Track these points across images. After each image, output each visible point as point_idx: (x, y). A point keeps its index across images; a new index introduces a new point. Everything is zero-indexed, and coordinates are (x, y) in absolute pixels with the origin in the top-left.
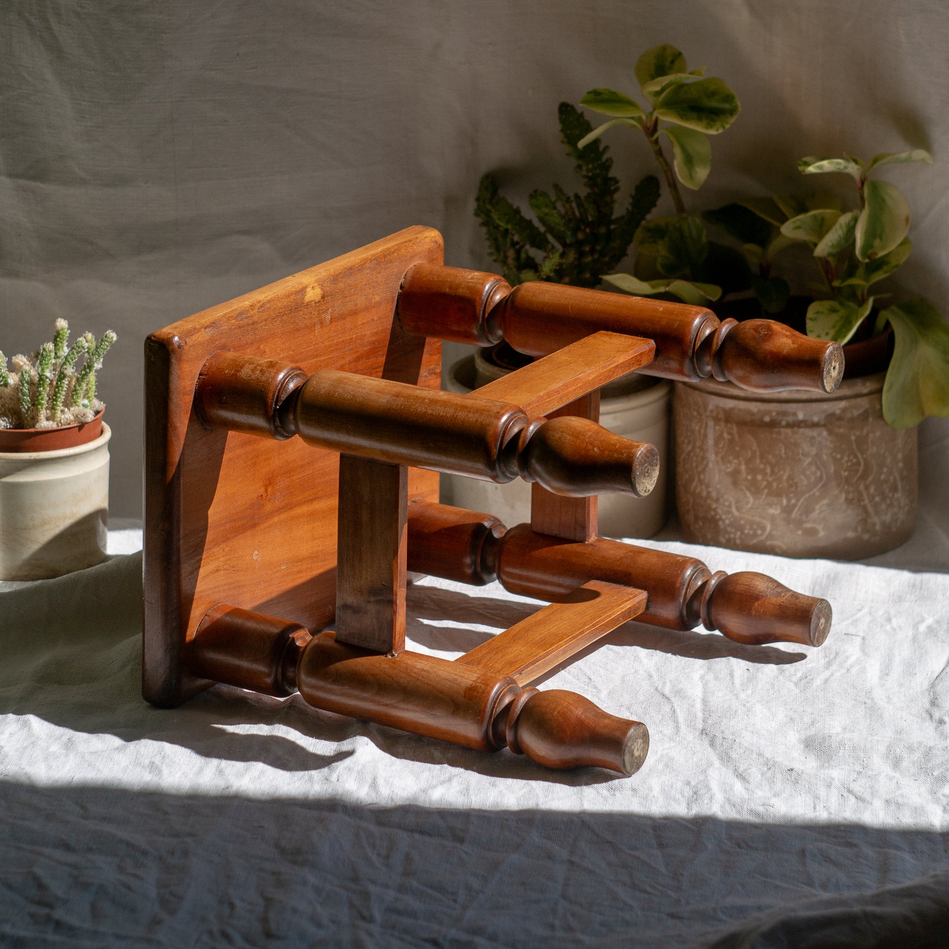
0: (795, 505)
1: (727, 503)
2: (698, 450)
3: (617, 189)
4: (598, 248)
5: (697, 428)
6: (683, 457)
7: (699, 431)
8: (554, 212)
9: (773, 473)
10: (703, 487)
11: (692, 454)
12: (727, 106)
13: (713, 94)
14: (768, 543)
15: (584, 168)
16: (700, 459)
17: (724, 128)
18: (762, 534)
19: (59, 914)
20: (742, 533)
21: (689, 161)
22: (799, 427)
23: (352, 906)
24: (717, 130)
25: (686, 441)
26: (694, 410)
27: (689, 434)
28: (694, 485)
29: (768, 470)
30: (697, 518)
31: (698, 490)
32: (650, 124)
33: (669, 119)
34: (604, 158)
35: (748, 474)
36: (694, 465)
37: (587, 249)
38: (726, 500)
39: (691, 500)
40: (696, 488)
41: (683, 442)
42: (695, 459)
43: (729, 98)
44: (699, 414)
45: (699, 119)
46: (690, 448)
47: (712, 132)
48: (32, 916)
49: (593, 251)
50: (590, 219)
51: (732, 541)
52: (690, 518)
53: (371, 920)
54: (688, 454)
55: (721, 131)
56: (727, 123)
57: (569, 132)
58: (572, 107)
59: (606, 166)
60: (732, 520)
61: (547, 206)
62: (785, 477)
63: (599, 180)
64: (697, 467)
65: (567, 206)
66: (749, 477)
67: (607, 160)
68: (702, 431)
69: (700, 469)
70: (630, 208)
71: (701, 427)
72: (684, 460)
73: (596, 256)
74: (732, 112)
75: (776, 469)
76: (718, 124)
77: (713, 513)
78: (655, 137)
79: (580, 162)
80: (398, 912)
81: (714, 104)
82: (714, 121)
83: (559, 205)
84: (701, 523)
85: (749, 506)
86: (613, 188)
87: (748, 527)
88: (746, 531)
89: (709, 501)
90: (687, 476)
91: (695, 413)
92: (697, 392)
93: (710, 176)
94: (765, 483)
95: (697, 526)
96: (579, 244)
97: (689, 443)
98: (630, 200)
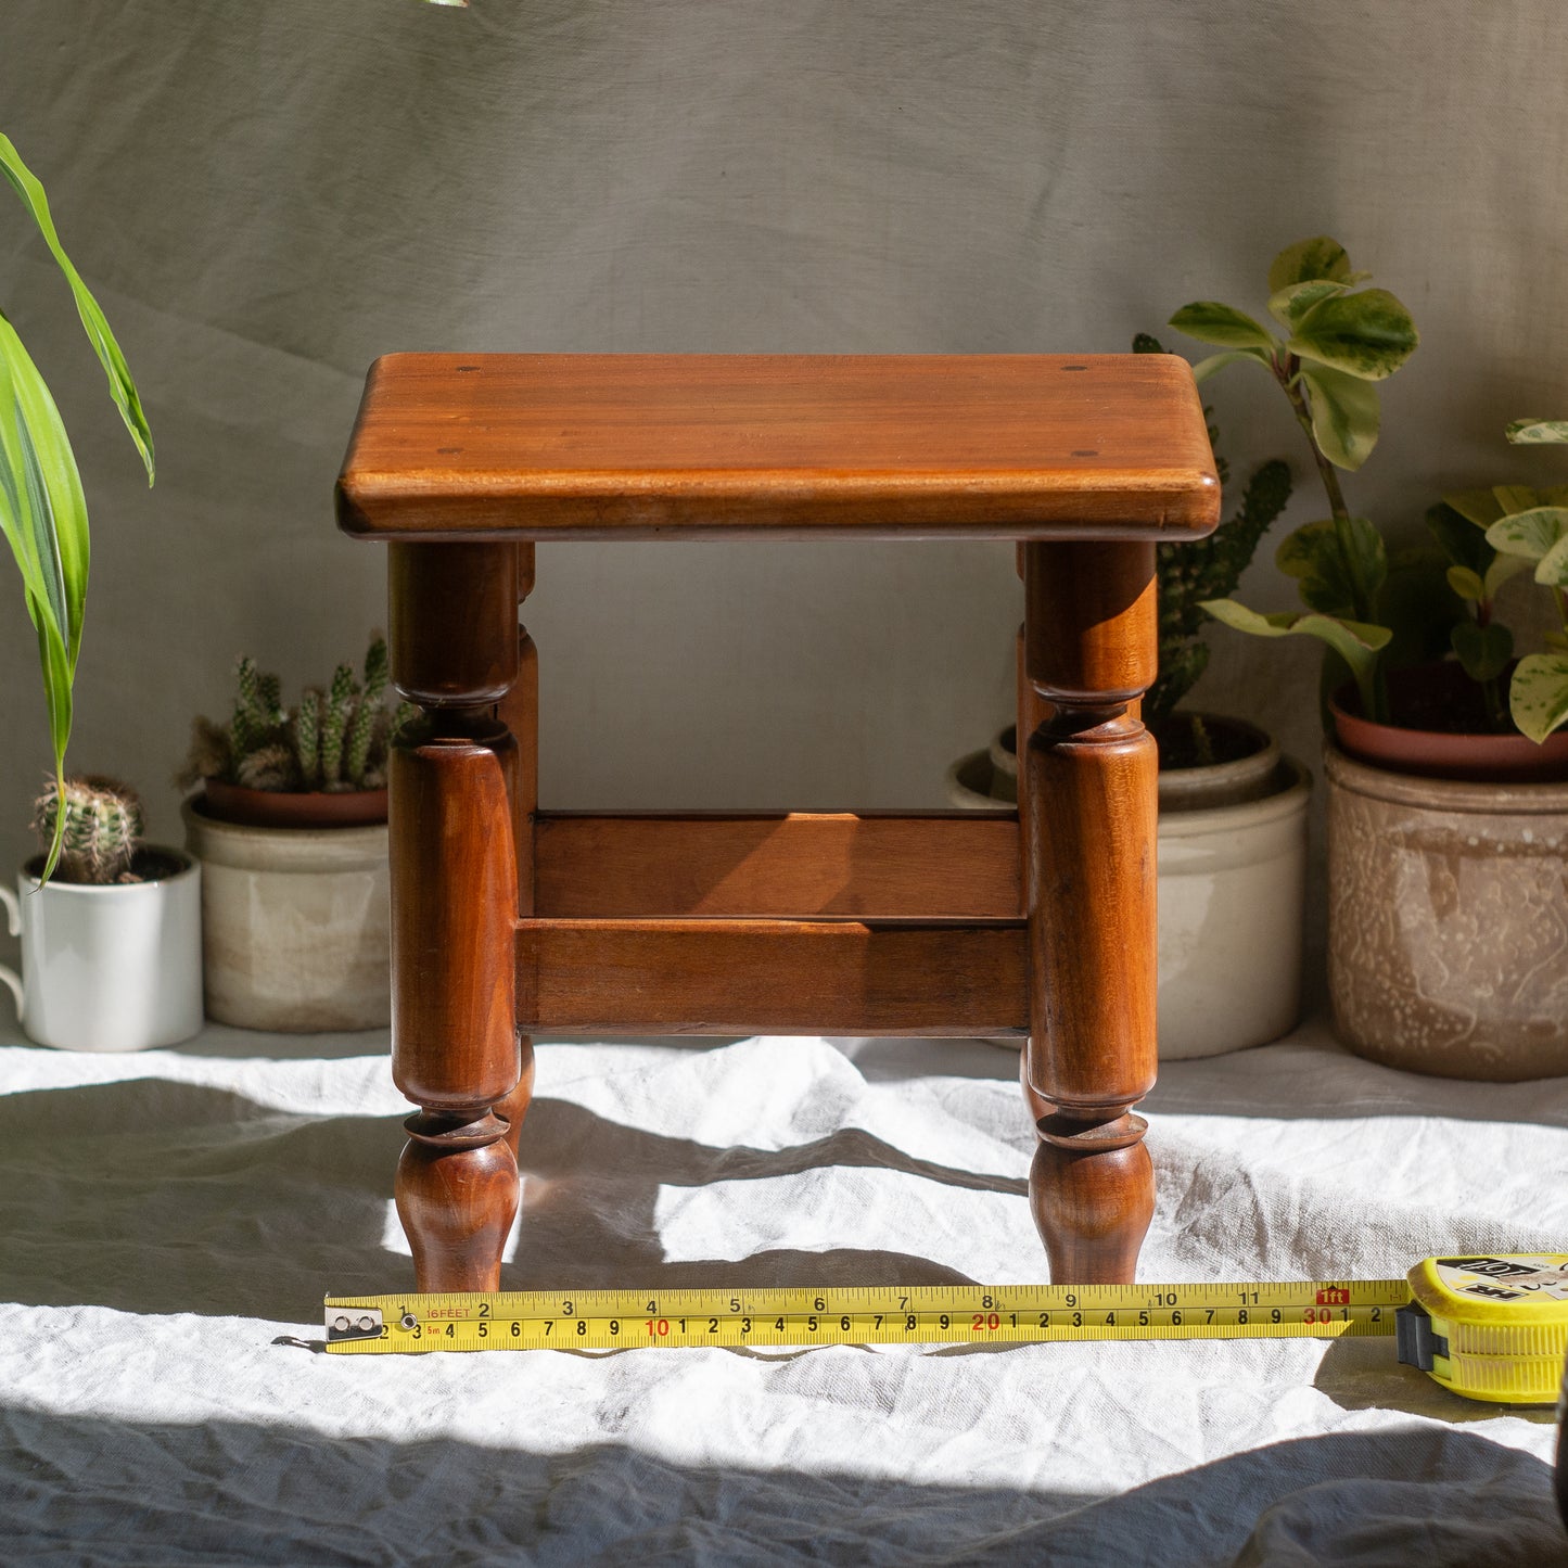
0: (1517, 984)
1: (1407, 980)
2: (1362, 895)
5: (1362, 858)
6: (1338, 907)
7: (1365, 863)
9: (1481, 927)
10: (1371, 954)
11: (1353, 902)
12: (1397, 336)
13: (1375, 316)
14: (1474, 1045)
16: (1365, 909)
17: (1390, 371)
18: (1464, 1031)
20: (1432, 1029)
21: (1343, 422)
22: (1525, 855)
24: (1379, 375)
25: (1344, 881)
26: (1357, 827)
27: (1348, 869)
28: (1356, 950)
29: (1475, 924)
30: (1359, 1006)
31: (1361, 961)
32: (1285, 363)
33: (1310, 356)
35: (1441, 932)
36: (1357, 918)
38: (1404, 976)
39: (1351, 978)
40: (1358, 956)
41: (1340, 883)
42: (1357, 908)
43: (1401, 323)
44: (1365, 833)
45: (1352, 354)
46: (1350, 891)
47: (1371, 377)
51: (1415, 1042)
52: (1349, 1006)
53: (711, 1515)
54: (1349, 899)
55: (1385, 376)
56: (1396, 363)
58: (1156, 342)
60: (1415, 1007)
62: (1501, 938)
64: (1361, 921)
66: (1444, 937)
68: (1370, 863)
69: (1365, 925)
70: (1242, 511)
71: (1367, 856)
72: (1341, 912)
74: (1404, 347)
75: (1488, 924)
76: (1381, 364)
77: (1385, 997)
78: (1293, 381)
81: (1374, 331)
82: (1373, 358)
84: (1365, 1015)
85: (1443, 984)
87: (1440, 1019)
88: (1438, 1026)
89: (1379, 977)
90: (1345, 938)
91: (1359, 834)
92: (1362, 798)
93: (1376, 450)
94: (1469, 946)
95: (1359, 1020)
97: (1349, 882)
98: (1243, 499)
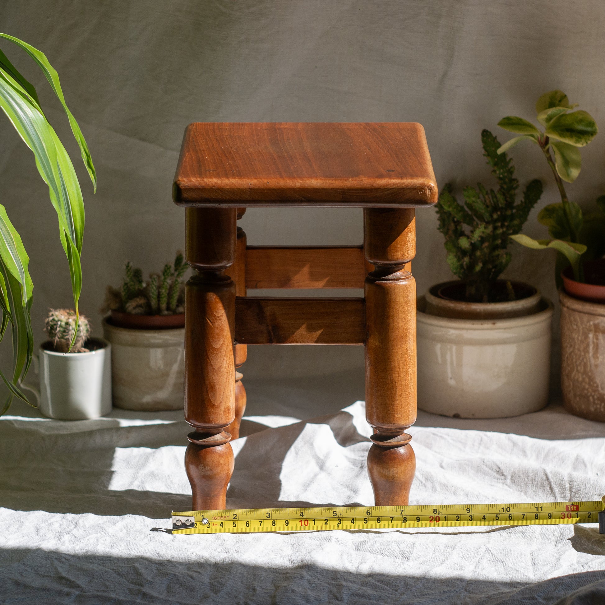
1: (595, 385)
2: (576, 351)
3: (517, 187)
4: (506, 224)
5: (576, 336)
6: (566, 356)
7: (578, 339)
8: (478, 200)
10: (580, 375)
11: (572, 354)
12: (589, 129)
13: (581, 121)
15: (498, 172)
16: (578, 357)
17: (587, 143)
19: (146, 589)
21: (567, 163)
23: (330, 592)
24: (582, 144)
25: (569, 346)
26: (574, 324)
27: (571, 341)
28: (574, 373)
30: (575, 396)
31: (576, 377)
32: (543, 140)
33: (554, 137)
34: (510, 166)
36: (574, 360)
37: (499, 224)
39: (572, 384)
40: (574, 376)
41: (567, 346)
42: (574, 357)
43: (591, 124)
44: (578, 327)
45: (571, 137)
46: (571, 350)
47: (579, 145)
48: (130, 590)
49: (502, 226)
50: (500, 206)
52: (571, 395)
54: (571, 353)
55: (585, 145)
56: (589, 140)
57: (488, 148)
58: (490, 132)
59: (511, 172)
60: (598, 395)
61: (474, 197)
63: (507, 180)
64: (576, 362)
65: (487, 197)
67: (511, 167)
69: (578, 363)
70: (523, 200)
71: (578, 336)
72: (567, 358)
73: (505, 230)
74: (592, 133)
76: (583, 140)
77: (586, 392)
78: (547, 147)
79: (496, 168)
80: (360, 596)
81: (580, 127)
82: (580, 138)
83: (481, 196)
84: (578, 399)
86: (514, 186)
89: (583, 384)
90: (569, 368)
91: (575, 327)
92: (576, 313)
93: (580, 175)
95: (575, 401)
96: (495, 221)
97: (571, 346)
98: (523, 195)
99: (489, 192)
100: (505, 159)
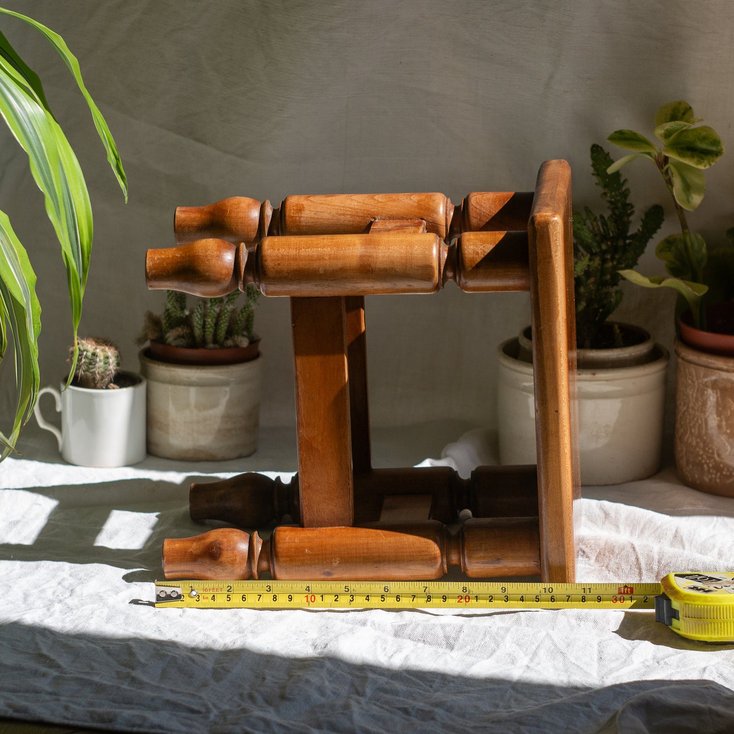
1: (710, 451)
2: (691, 410)
3: (632, 213)
4: (617, 256)
5: (691, 393)
7: (692, 395)
8: (585, 227)
10: (694, 438)
11: (686, 413)
12: (714, 149)
13: (704, 138)
15: (609, 195)
16: (692, 416)
17: (710, 165)
20: (722, 474)
21: (688, 188)
24: (705, 166)
25: (682, 404)
26: (689, 379)
27: (685, 398)
28: (687, 436)
30: (688, 463)
31: (689, 441)
32: (661, 160)
33: (673, 156)
34: (624, 188)
35: (727, 429)
36: (688, 421)
37: (609, 256)
38: (709, 449)
39: (684, 449)
40: (688, 439)
41: (680, 404)
42: (688, 417)
43: (716, 142)
44: (693, 381)
45: (692, 157)
46: (685, 409)
47: (701, 167)
49: (612, 259)
50: (611, 234)
51: (713, 480)
52: (683, 462)
55: (708, 167)
56: (713, 161)
57: (598, 167)
58: (601, 148)
59: (625, 195)
60: (713, 463)
61: (579, 223)
63: (619, 205)
64: (689, 423)
65: (595, 223)
66: (728, 431)
67: (626, 190)
68: (695, 395)
69: (691, 425)
71: (693, 392)
72: (680, 418)
73: (615, 263)
74: (717, 154)
76: (706, 161)
77: (700, 458)
78: (665, 168)
79: (606, 191)
81: (705, 146)
82: (703, 159)
83: (588, 222)
84: (691, 466)
85: (727, 453)
86: (629, 212)
87: (726, 469)
88: (724, 473)
89: (698, 449)
90: (682, 430)
91: (690, 381)
92: (692, 365)
93: (703, 201)
95: (688, 469)
96: (603, 253)
97: (685, 404)
99: (598, 218)
100: (619, 180)
